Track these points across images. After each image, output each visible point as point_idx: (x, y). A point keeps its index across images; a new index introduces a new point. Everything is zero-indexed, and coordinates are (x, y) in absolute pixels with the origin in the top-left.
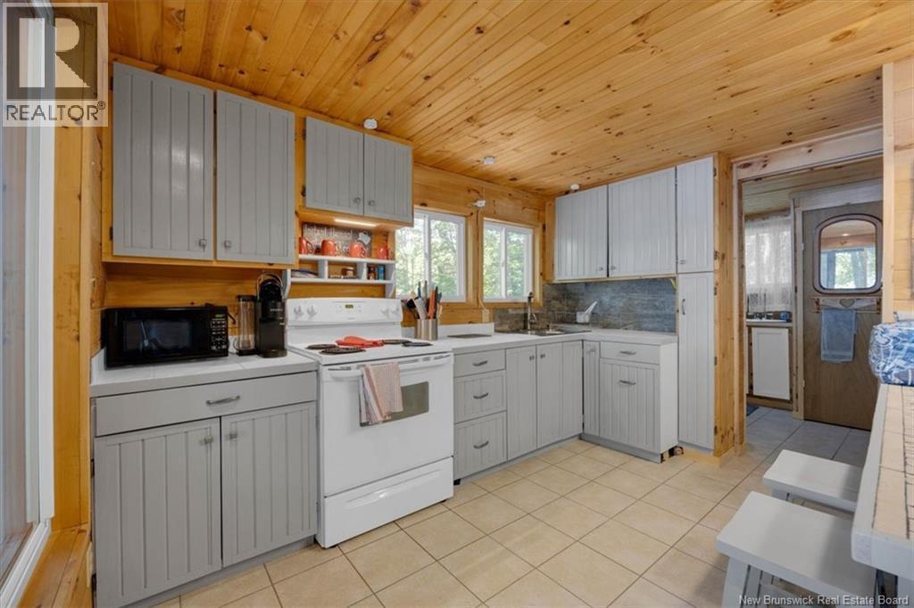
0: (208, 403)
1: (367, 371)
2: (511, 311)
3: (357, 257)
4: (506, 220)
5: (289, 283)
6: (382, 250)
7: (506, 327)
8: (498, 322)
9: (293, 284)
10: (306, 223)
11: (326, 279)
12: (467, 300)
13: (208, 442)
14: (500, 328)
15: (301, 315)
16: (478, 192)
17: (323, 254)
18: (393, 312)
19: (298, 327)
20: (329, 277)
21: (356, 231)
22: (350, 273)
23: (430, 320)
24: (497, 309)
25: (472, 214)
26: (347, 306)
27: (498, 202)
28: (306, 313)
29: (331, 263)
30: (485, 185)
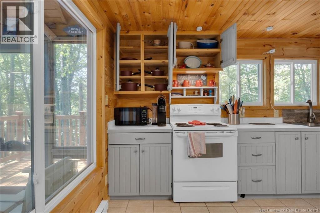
0: (136, 139)
1: (190, 135)
2: (296, 111)
3: (199, 86)
4: (292, 58)
5: (170, 99)
6: (211, 82)
7: (292, 120)
8: (286, 117)
9: (172, 99)
10: (179, 74)
11: (185, 96)
12: (263, 105)
13: (136, 152)
14: (287, 121)
15: (175, 111)
16: (271, 45)
17: (184, 86)
18: (216, 110)
19: (174, 116)
20: (186, 96)
21: (200, 75)
22: (196, 93)
23: (235, 115)
24: (284, 110)
25: (266, 58)
26: (194, 108)
27: (285, 48)
28: (177, 111)
29: (187, 90)
30: (276, 40)
